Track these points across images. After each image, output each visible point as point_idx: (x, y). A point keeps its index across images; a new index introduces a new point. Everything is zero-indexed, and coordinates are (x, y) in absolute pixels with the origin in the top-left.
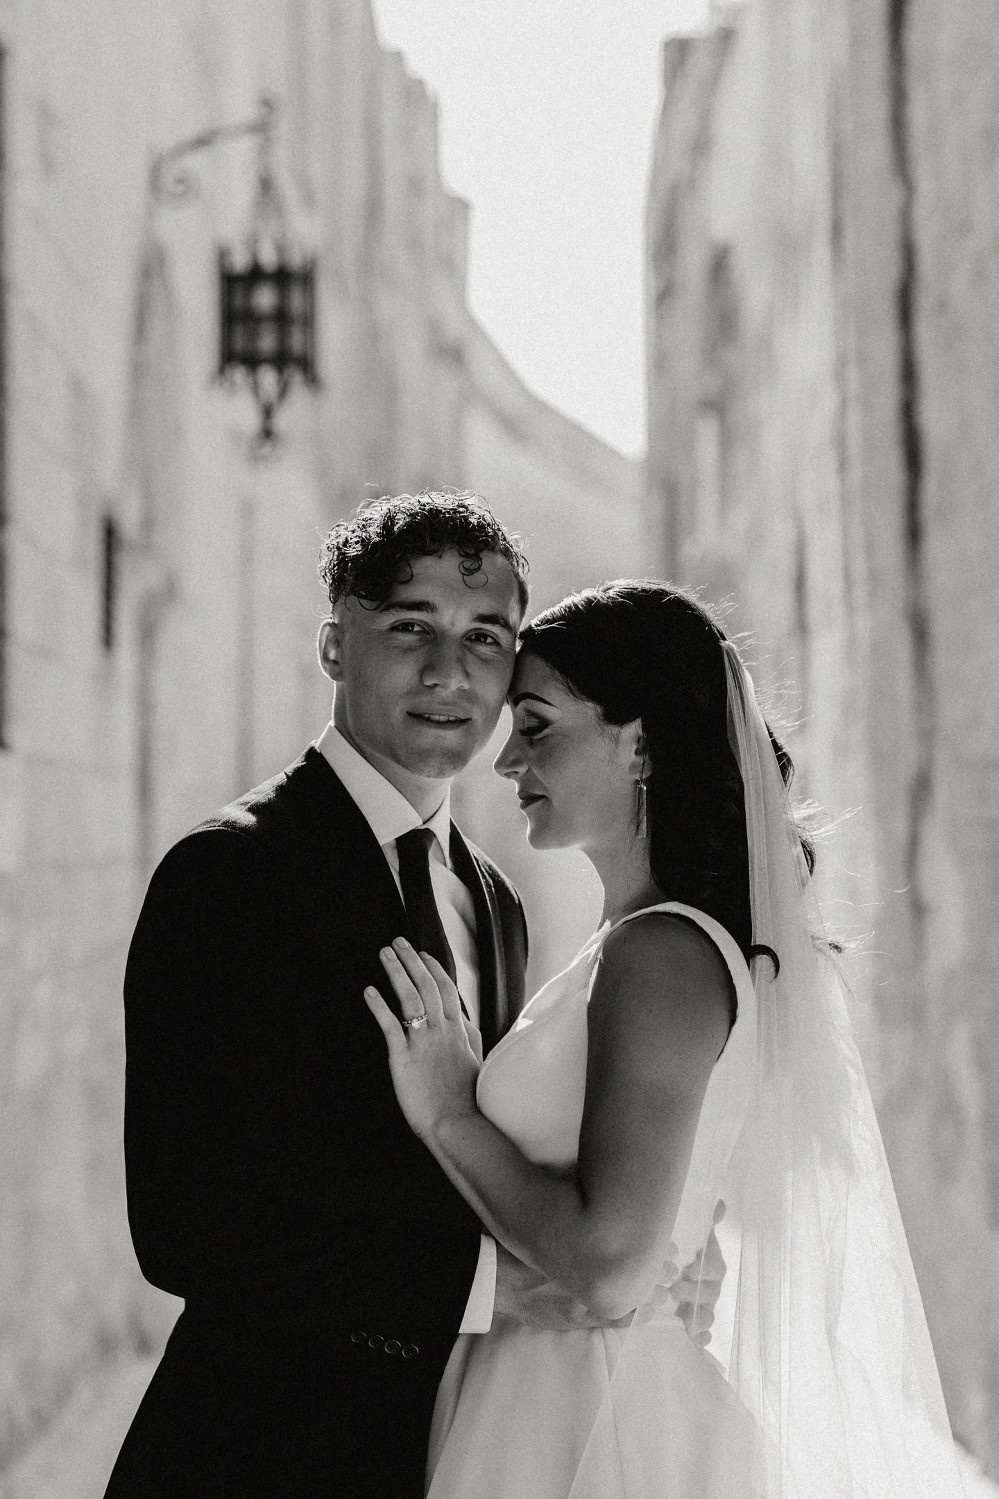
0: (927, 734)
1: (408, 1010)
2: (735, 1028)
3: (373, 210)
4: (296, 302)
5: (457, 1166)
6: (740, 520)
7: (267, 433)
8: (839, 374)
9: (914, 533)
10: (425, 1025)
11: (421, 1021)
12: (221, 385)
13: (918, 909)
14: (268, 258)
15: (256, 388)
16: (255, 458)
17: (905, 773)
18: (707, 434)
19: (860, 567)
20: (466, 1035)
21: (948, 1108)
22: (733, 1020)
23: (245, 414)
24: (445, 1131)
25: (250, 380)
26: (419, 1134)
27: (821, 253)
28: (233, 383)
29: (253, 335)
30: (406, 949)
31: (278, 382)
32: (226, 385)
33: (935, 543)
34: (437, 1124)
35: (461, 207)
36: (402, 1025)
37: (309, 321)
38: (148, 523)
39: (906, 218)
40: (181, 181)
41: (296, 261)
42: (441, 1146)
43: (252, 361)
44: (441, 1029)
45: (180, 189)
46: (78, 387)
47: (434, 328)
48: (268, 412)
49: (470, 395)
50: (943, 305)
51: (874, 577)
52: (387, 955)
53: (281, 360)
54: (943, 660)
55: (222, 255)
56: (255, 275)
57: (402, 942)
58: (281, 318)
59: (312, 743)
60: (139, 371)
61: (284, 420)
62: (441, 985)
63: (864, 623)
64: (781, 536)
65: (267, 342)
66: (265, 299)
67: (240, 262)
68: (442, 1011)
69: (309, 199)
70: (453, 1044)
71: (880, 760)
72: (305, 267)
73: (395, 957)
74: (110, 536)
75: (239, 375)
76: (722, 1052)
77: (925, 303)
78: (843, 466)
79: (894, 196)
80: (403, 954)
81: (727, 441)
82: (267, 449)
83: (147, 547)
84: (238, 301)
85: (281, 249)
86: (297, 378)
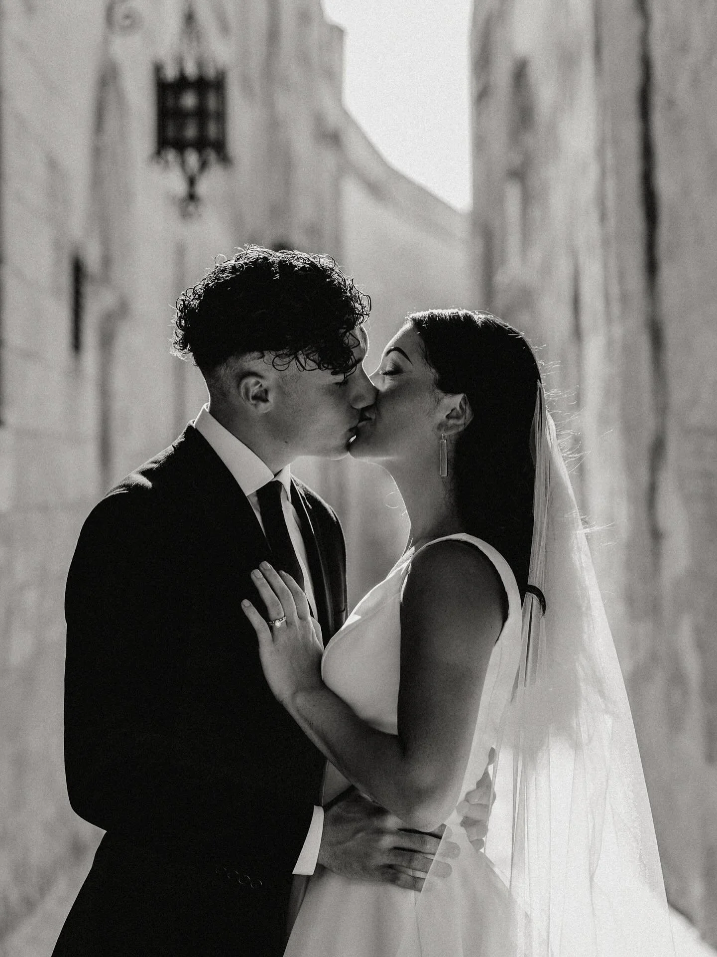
0: (662, 409)
1: (273, 614)
2: (507, 624)
3: (273, 35)
4: (212, 103)
5: (311, 725)
6: (536, 255)
7: (192, 197)
8: (600, 152)
9: (652, 267)
10: (285, 623)
11: (282, 622)
12: (158, 163)
13: (656, 535)
14: (191, 70)
15: (183, 164)
16: (185, 215)
17: (646, 438)
18: (513, 195)
19: (615, 290)
20: (314, 630)
21: (677, 678)
22: (505, 617)
23: (176, 183)
24: (300, 700)
25: (179, 159)
26: (282, 702)
27: (587, 65)
28: (167, 162)
29: (181, 127)
30: (269, 570)
31: (199, 161)
32: (163, 162)
33: (667, 273)
34: (294, 694)
35: (338, 32)
36: (268, 624)
37: (221, 116)
38: (107, 261)
39: (644, 40)
40: (127, 17)
41: (211, 73)
42: (298, 711)
43: (180, 146)
44: (295, 626)
45: (128, 22)
46: (52, 164)
47: (319, 119)
48: (192, 182)
49: (345, 167)
50: (671, 103)
51: (624, 298)
52: (256, 575)
53: (201, 144)
54: (673, 357)
55: (158, 69)
56: (182, 83)
57: (266, 565)
58: (201, 114)
59: (191, 422)
60: (97, 153)
61: (203, 187)
62: (295, 594)
63: (618, 331)
64: (563, 269)
65: (191, 132)
66: (189, 100)
67: (171, 73)
68: (296, 614)
69: (224, 28)
70: (305, 637)
71: (629, 429)
72: (217, 77)
73: (262, 576)
74: (78, 271)
75: (171, 155)
76: (497, 640)
77: (658, 101)
78: (603, 218)
79: (636, 24)
80: (267, 573)
81: (527, 200)
82: (191, 208)
83: (106, 279)
84: (170, 103)
85: (200, 65)
86: (212, 156)
